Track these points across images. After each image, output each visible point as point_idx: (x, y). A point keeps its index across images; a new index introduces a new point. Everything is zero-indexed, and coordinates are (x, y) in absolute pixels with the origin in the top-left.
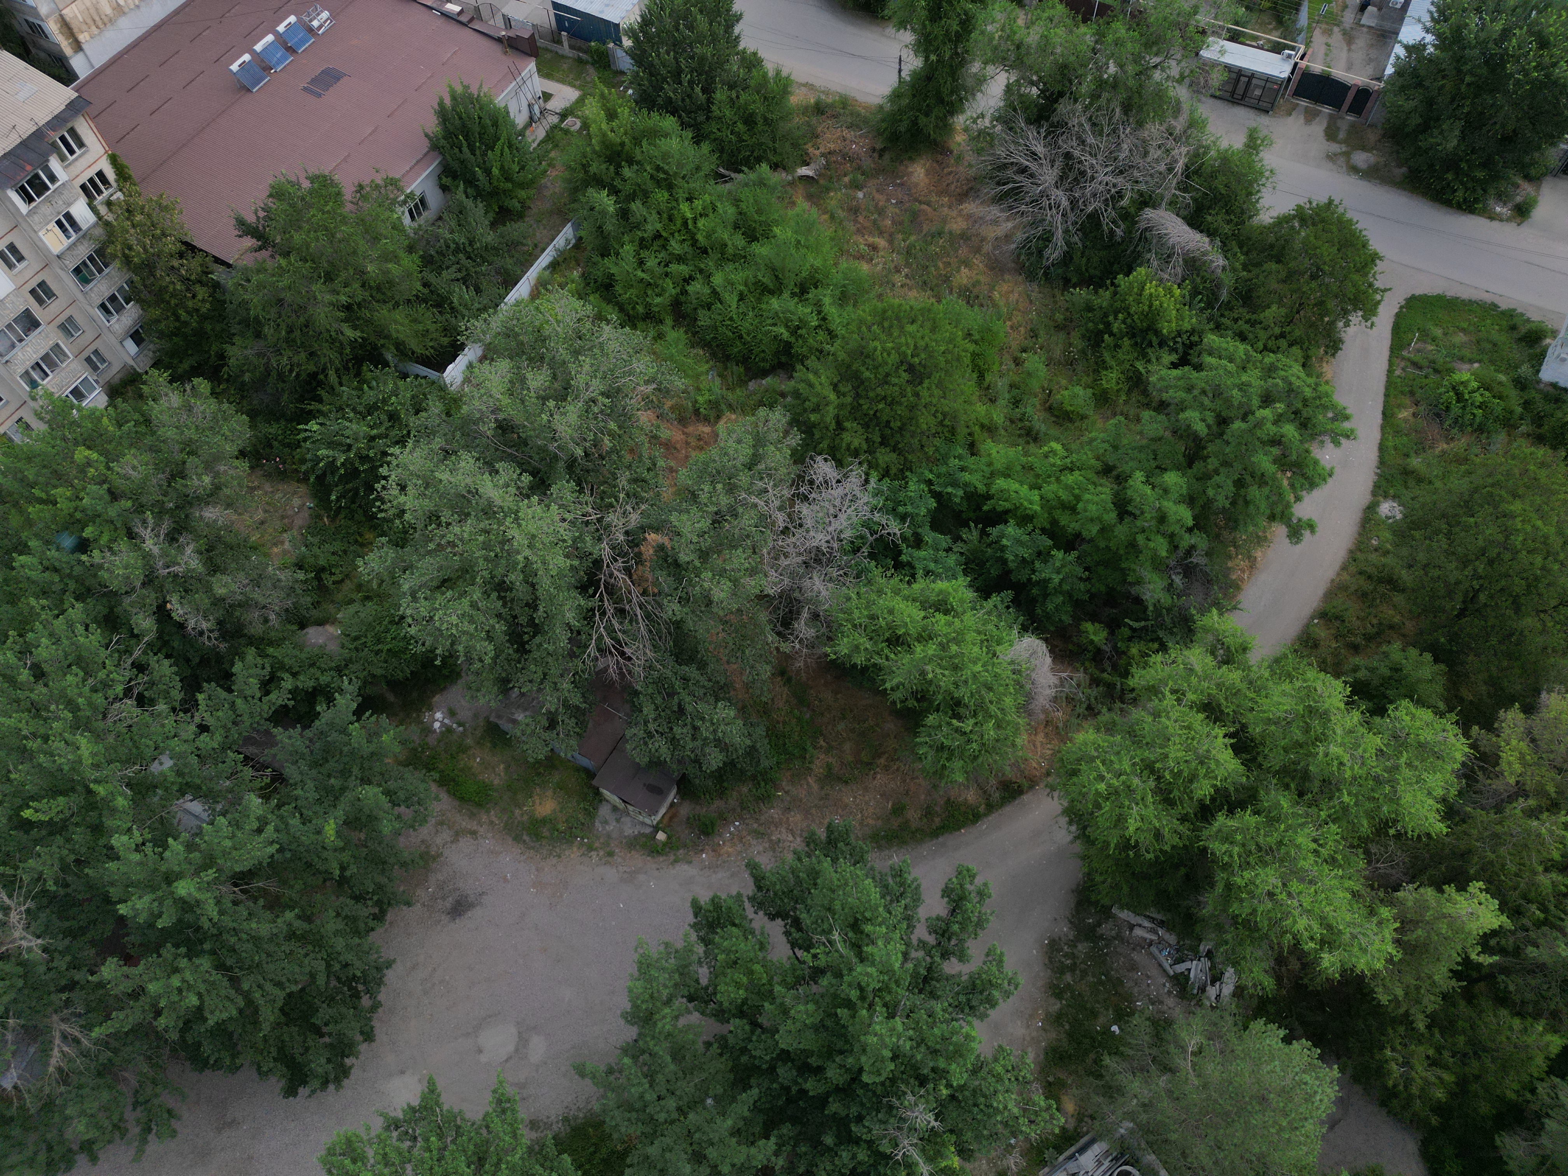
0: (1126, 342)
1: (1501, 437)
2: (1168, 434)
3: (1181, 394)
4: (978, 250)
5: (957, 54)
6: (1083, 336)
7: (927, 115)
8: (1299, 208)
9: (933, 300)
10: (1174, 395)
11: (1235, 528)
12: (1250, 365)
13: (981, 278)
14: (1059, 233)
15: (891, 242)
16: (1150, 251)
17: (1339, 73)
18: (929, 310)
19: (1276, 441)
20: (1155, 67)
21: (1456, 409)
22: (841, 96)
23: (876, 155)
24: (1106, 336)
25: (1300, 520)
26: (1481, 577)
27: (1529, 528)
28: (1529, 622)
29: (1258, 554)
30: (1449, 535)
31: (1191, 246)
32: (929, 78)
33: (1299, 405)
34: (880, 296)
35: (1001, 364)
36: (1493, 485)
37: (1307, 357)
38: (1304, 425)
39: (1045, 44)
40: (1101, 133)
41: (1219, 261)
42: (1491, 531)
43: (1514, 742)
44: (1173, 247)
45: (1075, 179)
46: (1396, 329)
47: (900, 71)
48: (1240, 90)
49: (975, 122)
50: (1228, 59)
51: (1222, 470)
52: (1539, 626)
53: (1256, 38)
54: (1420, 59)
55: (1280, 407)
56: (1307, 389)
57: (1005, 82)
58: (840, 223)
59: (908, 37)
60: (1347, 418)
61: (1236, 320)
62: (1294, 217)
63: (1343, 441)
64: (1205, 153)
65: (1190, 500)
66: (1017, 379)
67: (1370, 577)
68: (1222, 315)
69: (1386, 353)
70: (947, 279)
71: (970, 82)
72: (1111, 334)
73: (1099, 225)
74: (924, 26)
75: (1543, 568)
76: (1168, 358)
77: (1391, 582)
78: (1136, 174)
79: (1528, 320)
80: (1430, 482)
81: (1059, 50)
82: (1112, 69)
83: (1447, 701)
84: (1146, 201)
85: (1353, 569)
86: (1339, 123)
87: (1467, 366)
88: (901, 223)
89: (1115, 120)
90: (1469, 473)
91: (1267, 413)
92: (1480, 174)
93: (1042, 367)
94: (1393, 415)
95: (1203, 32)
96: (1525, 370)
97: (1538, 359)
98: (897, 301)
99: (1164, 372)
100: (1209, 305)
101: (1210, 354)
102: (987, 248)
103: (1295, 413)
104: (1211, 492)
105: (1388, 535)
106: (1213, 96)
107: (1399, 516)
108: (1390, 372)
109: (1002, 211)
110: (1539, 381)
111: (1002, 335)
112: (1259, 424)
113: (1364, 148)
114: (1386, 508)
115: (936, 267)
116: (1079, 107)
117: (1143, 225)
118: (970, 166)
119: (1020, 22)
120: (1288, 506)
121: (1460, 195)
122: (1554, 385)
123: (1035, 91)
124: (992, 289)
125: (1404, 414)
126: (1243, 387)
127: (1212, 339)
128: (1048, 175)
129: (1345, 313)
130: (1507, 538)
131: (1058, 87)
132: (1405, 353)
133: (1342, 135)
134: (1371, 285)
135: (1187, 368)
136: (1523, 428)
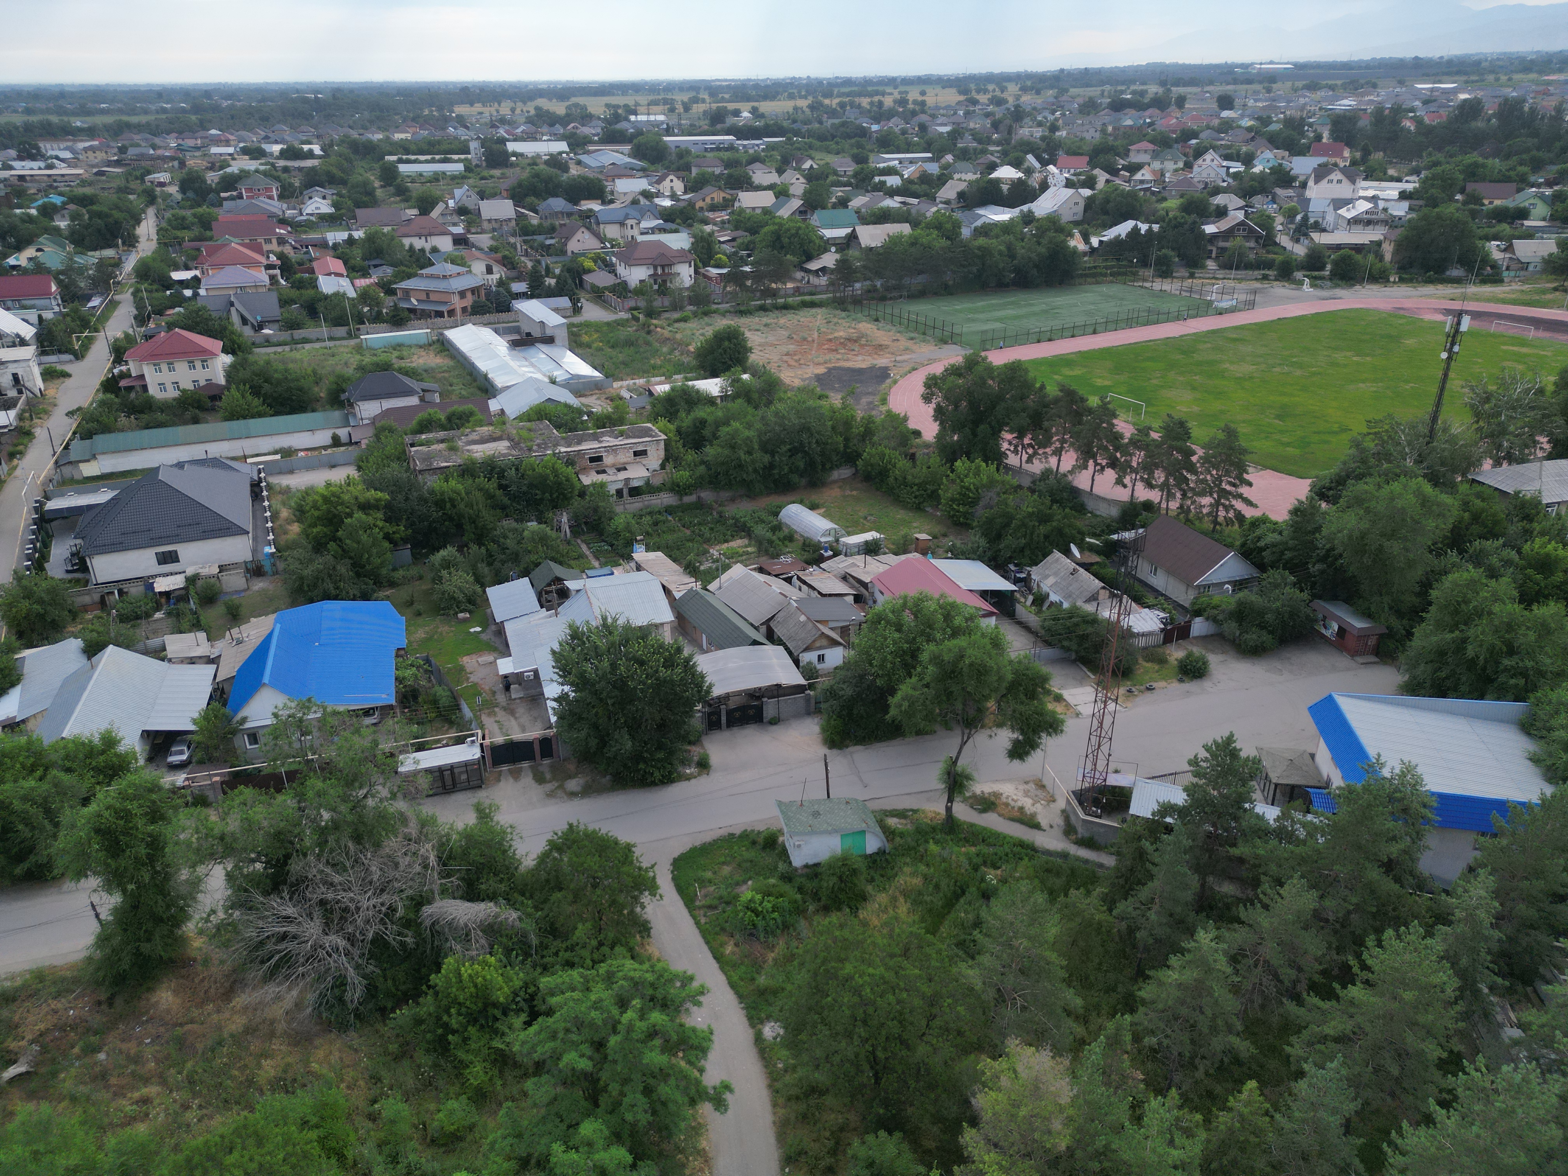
0: (472, 1030)
1: (803, 924)
2: (560, 1089)
3: (550, 1045)
4: (272, 1034)
5: (157, 872)
6: (428, 1051)
7: (149, 940)
8: (550, 842)
9: (245, 1113)
10: (543, 1050)
11: (670, 1136)
12: (591, 984)
13: (289, 1060)
14: (351, 972)
15: (163, 1082)
16: (447, 940)
17: (518, 736)
18: (245, 1127)
19: (653, 1033)
20: (365, 797)
21: (760, 923)
22: (31, 972)
23: (104, 1007)
24: (450, 1037)
25: (715, 1088)
26: (867, 1040)
27: (867, 978)
28: (922, 1050)
29: (703, 1144)
30: (823, 1021)
31: (482, 916)
32: (135, 908)
33: (650, 992)
34: (176, 1148)
35: (356, 1130)
36: (824, 962)
37: (631, 950)
38: (665, 1005)
39: (249, 826)
40: (345, 869)
41: (512, 915)
42: (847, 998)
43: (986, 1158)
44: (466, 925)
45: (341, 918)
46: (681, 889)
47: (97, 916)
48: (449, 782)
49: (207, 920)
50: (424, 765)
51: (625, 1089)
52: (929, 1048)
53: (439, 741)
54: (569, 703)
55: (636, 1002)
56: (647, 975)
57: (223, 872)
58: (88, 1099)
59: (93, 881)
60: (691, 978)
61: (556, 954)
62: (551, 850)
63: (701, 998)
64: (448, 841)
65: (617, 1137)
66: (382, 1135)
67: (798, 1098)
68: (543, 957)
69: (684, 912)
70: (250, 1082)
71: (183, 890)
72: (454, 1032)
73: (386, 944)
74: (108, 865)
75: (899, 1002)
76: (518, 1021)
77: (814, 1090)
78: (396, 885)
79: (759, 833)
80: (783, 989)
81: (265, 823)
82: (326, 815)
83: (922, 1162)
84: (419, 902)
85: (781, 1101)
86: (541, 769)
87: (744, 887)
88: (168, 1057)
89: (352, 852)
90: (802, 964)
91: (629, 1015)
92: (661, 755)
93: (401, 1106)
94: (722, 955)
95: (392, 755)
96: (781, 866)
97: (784, 854)
98: (200, 1140)
99: (522, 1035)
100: (527, 955)
101: (553, 995)
102: (281, 1027)
103: (652, 999)
104: (629, 1117)
105: (785, 1053)
106: (428, 796)
107: (782, 1032)
108: (697, 923)
109: (280, 984)
110: (796, 869)
111: (342, 1101)
112: (630, 1028)
113: (570, 777)
114: (770, 1031)
115: (232, 1078)
116: (311, 858)
117: (428, 923)
118: (222, 962)
119: (214, 817)
120: (698, 1082)
121: (657, 774)
122: (806, 866)
123: (258, 866)
124: (307, 1063)
125: (729, 949)
126: (596, 1005)
127: (546, 981)
128: (312, 929)
129: (636, 899)
130: (860, 996)
131: (281, 853)
132: (698, 903)
133: (548, 776)
134: (640, 869)
135: (540, 1019)
136: (811, 908)
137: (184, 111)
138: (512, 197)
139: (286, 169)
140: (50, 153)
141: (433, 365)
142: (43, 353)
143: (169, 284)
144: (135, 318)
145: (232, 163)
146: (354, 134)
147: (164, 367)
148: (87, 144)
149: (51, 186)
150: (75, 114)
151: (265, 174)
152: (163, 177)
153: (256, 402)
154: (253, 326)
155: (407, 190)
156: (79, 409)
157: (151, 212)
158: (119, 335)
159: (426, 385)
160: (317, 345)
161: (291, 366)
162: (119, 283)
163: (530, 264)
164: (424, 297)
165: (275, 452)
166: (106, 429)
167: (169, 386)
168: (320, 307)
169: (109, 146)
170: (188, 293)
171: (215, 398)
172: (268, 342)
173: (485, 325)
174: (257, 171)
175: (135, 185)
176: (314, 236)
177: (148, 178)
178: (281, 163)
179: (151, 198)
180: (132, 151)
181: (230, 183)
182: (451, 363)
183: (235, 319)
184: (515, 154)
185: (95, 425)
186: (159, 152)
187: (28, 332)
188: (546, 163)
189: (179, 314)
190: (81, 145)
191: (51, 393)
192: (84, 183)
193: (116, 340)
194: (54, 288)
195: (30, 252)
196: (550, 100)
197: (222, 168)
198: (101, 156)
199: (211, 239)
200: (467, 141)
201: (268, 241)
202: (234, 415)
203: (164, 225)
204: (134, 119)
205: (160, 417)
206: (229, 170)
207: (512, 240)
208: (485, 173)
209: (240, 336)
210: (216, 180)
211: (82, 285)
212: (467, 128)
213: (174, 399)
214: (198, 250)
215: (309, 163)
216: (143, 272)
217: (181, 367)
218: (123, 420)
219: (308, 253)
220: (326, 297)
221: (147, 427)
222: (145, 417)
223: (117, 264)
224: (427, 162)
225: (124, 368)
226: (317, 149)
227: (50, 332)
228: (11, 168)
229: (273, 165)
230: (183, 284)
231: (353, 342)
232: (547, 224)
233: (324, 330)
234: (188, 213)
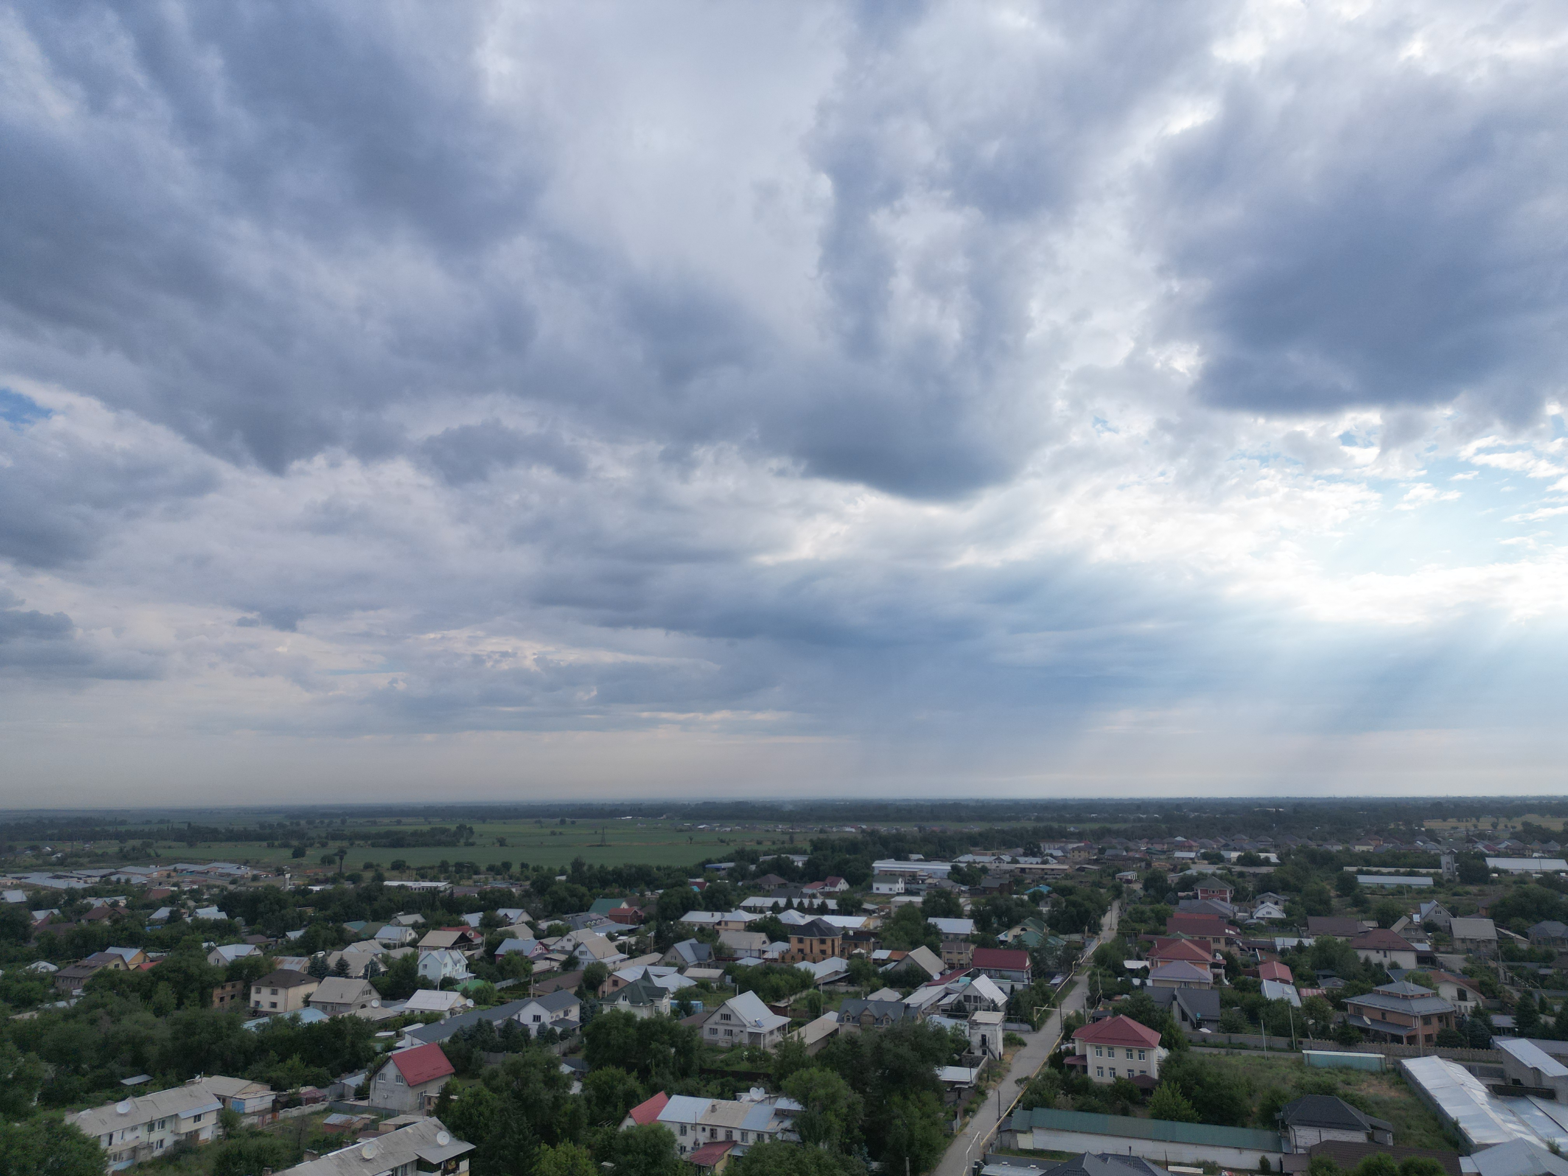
137: (1156, 819)
138: (1493, 917)
139: (1241, 875)
140: (1048, 851)
141: (1386, 1098)
142: (1008, 1020)
143: (1120, 971)
144: (1088, 999)
145: (1192, 866)
146: (1313, 845)
147: (1105, 1051)
148: (1075, 845)
149: (1042, 878)
150: (1071, 821)
151: (1221, 877)
152: (1130, 875)
153: (1185, 1104)
154: (1192, 1023)
155: (1366, 901)
156: (1027, 1078)
157: (1116, 905)
158: (1072, 1013)
159: (1376, 1121)
160: (1255, 1053)
161: (1225, 1071)
162: (1079, 965)
163: (1517, 996)
164: (1379, 1017)
165: (1198, 1165)
166: (1045, 1104)
167: (1107, 1072)
168: (1262, 1012)
169: (1092, 848)
170: (1136, 982)
171: (1147, 1092)
172: (1204, 1042)
173: (1456, 1060)
174: (1214, 875)
175: (1106, 880)
176: (1262, 939)
177: (1118, 875)
178: (1238, 869)
179: (1118, 892)
180: (1109, 852)
181: (1188, 884)
182: (1409, 1100)
183: (1176, 1013)
184: (1496, 870)
185: (1037, 1097)
186: (1131, 854)
187: (1001, 999)
188: (1538, 881)
189: (1126, 1000)
190: (1071, 846)
191: (1007, 1058)
192: (1067, 876)
193: (1069, 1018)
194: (1028, 963)
195: (1016, 931)
196: (1543, 815)
197: (1182, 870)
198: (1084, 855)
199: (1164, 933)
200: (1438, 855)
201: (1217, 940)
202: (1163, 1114)
203: (1125, 917)
204: (1115, 827)
205: (1095, 1102)
206: (1188, 872)
207: (1493, 964)
208: (1459, 889)
209: (1178, 1031)
210: (1176, 880)
211: (1050, 963)
212: (1438, 842)
213: (1109, 1085)
214: (1151, 942)
215: (1264, 870)
216: (1101, 958)
217: (1120, 1053)
218: (1061, 1098)
219: (1255, 955)
220: (1269, 1003)
221: (1081, 1109)
222: (1081, 1099)
223: (1081, 948)
224: (1390, 874)
225: (1070, 1046)
226: (1273, 857)
227: (1018, 1002)
228: (1017, 862)
229: (1229, 870)
230: (1134, 973)
231: (1293, 1056)
232: (1541, 950)
233: (1264, 1038)
234: (1147, 908)
